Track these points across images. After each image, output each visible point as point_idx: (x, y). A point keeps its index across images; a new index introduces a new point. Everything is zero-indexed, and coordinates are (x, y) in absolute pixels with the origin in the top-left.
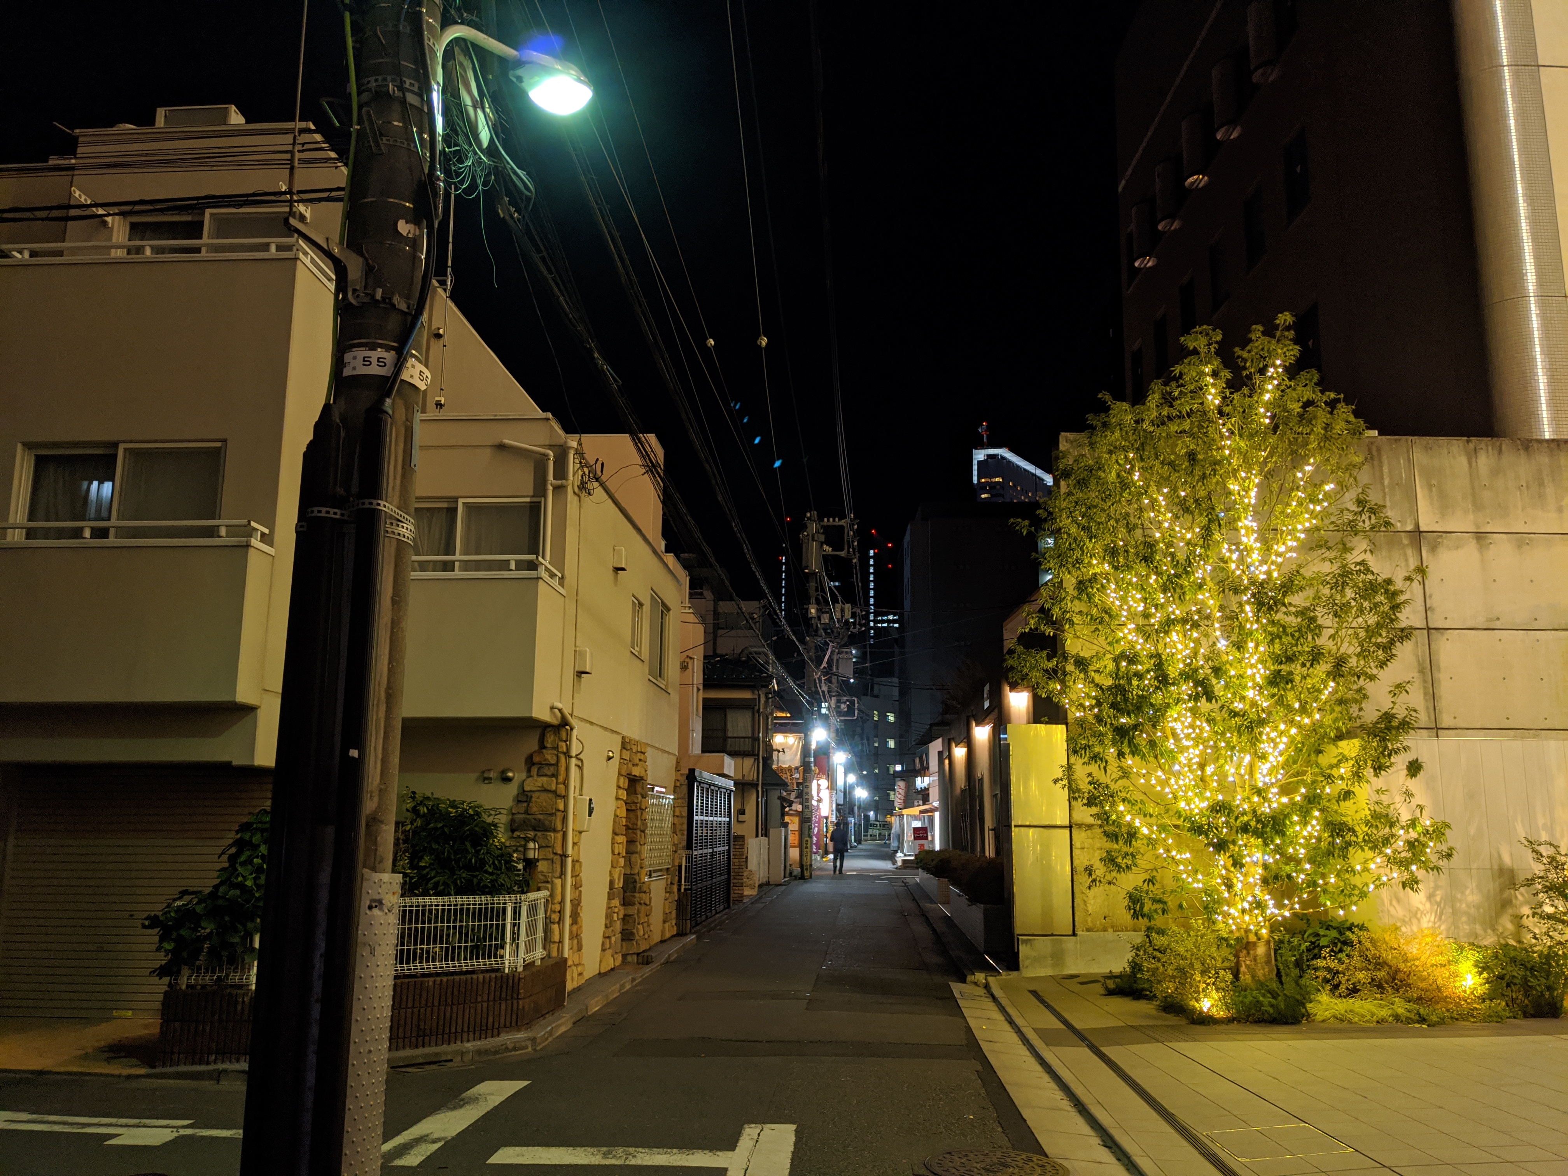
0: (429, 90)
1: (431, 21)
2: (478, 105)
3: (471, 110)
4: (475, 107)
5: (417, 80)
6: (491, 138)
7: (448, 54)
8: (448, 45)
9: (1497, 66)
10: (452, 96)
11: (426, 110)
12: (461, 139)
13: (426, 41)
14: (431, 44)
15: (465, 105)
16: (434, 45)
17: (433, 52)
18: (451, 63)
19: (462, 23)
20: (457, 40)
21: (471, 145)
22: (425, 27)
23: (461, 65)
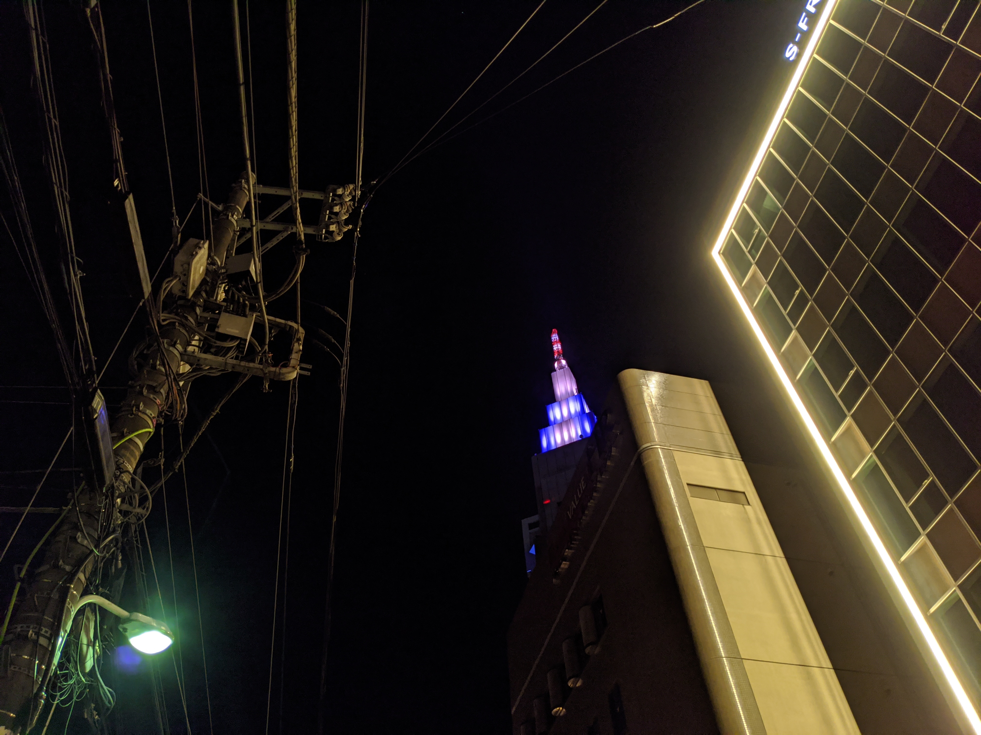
0: (57, 635)
1: (75, 592)
2: (91, 644)
3: (85, 647)
4: (88, 646)
5: (52, 629)
6: (94, 666)
7: (81, 612)
8: (82, 606)
9: (719, 657)
10: (74, 637)
11: (50, 649)
12: (71, 666)
13: (67, 605)
14: (69, 607)
15: (81, 644)
16: (71, 607)
17: (69, 611)
18: (80, 617)
19: (97, 594)
20: (90, 604)
21: (77, 670)
22: (69, 596)
23: (88, 619)
